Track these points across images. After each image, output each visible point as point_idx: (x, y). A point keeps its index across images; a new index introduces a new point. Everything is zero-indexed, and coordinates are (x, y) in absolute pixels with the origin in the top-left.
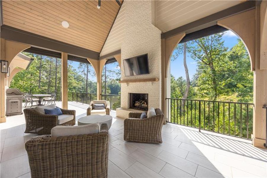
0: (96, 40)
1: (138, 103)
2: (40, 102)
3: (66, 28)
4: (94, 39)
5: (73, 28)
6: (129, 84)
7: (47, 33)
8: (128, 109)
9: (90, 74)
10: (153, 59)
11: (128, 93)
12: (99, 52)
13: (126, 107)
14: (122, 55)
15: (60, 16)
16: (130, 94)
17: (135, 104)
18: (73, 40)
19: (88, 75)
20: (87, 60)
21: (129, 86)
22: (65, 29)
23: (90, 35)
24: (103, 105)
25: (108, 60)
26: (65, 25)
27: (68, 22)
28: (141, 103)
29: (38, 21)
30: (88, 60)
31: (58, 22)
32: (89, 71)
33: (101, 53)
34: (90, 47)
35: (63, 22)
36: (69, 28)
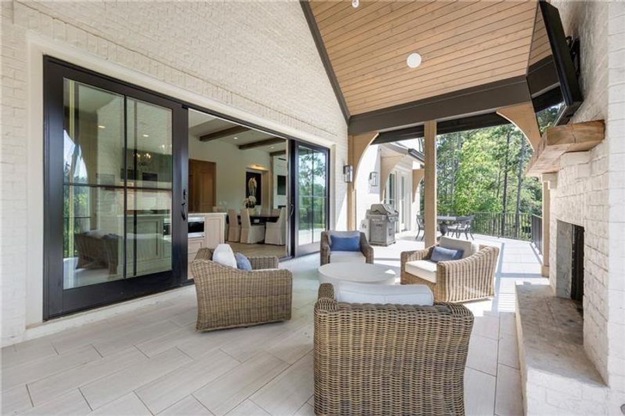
3: (417, 67)
6: (558, 179)
7: (393, 98)
15: (400, 52)
18: (443, 83)
20: (498, 115)
21: (558, 187)
22: (417, 69)
26: (414, 61)
27: (416, 51)
29: (374, 87)
30: (500, 114)
31: (401, 66)
35: (408, 61)
36: (422, 62)
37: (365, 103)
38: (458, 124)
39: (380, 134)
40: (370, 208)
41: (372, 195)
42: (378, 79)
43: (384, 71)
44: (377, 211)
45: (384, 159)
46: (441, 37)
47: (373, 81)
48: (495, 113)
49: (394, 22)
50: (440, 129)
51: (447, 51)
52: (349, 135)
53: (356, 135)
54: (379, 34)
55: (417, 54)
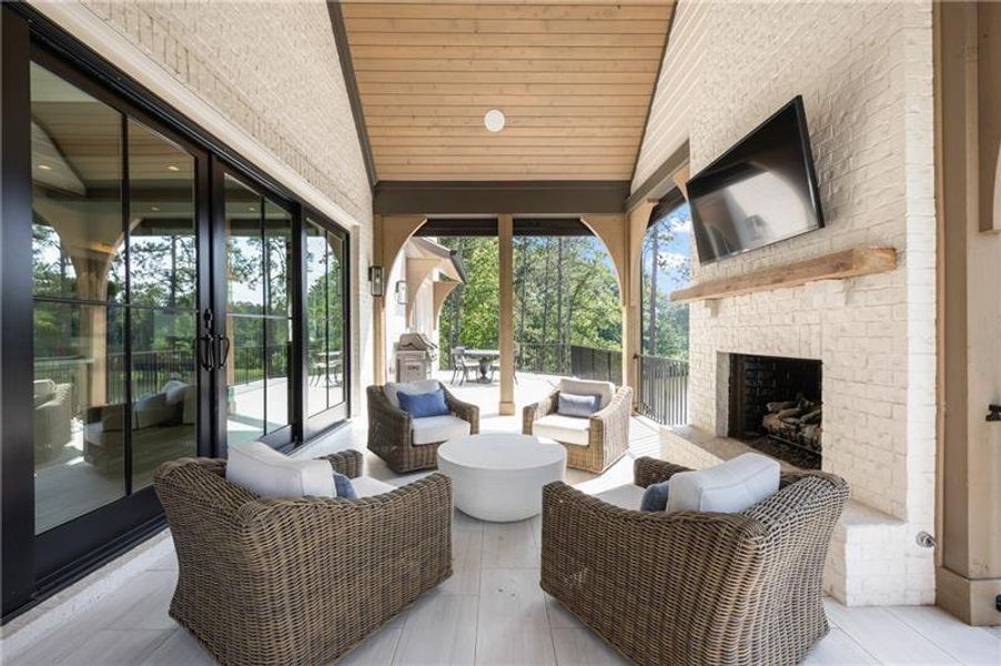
0: (606, 132)
1: (782, 412)
2: (483, 372)
3: (497, 132)
4: (597, 132)
5: (518, 122)
6: (722, 307)
7: (455, 169)
8: (719, 437)
9: (667, 273)
10: (854, 118)
11: (719, 353)
12: (628, 179)
13: (710, 424)
14: (694, 157)
15: (477, 100)
16: (735, 359)
17: (765, 417)
18: (525, 165)
19: (657, 277)
20: (582, 223)
21: (720, 315)
22: (496, 136)
23: (575, 122)
24: (592, 399)
25: (660, 201)
26: (494, 121)
27: (500, 108)
28: (798, 416)
30: (585, 222)
31: (475, 122)
32: (662, 261)
33: (634, 182)
34: (588, 169)
35: (487, 118)
36: (505, 127)
37: (408, 164)
38: (538, 225)
39: (429, 220)
40: (398, 340)
41: (399, 317)
42: (436, 132)
43: (448, 122)
44: (411, 344)
45: (411, 263)
46: (535, 101)
47: (430, 133)
48: (579, 220)
49: (477, 51)
50: (517, 229)
51: (538, 122)
52: (375, 212)
53: (388, 216)
54: (450, 59)
55: (499, 112)
